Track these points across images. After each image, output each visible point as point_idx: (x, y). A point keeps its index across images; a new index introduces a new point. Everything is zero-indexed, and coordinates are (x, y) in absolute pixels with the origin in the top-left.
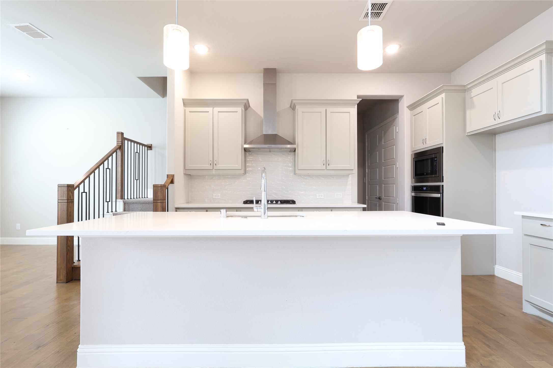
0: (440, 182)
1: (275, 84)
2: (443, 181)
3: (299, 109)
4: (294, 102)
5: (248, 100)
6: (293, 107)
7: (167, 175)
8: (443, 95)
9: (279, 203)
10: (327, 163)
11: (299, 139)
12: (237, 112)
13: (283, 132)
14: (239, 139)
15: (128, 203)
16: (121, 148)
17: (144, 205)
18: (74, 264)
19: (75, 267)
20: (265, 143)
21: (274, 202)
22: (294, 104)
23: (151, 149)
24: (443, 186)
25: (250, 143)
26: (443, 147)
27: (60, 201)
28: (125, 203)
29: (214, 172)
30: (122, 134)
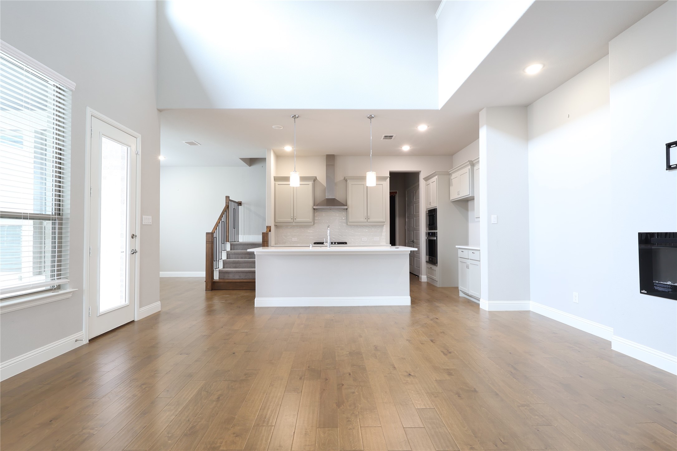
0: (436, 230)
1: (334, 165)
2: (437, 230)
3: (350, 183)
4: (346, 178)
5: (316, 177)
6: (346, 180)
7: (267, 226)
8: (436, 177)
9: (337, 243)
10: (367, 218)
11: (349, 203)
12: (309, 184)
13: (339, 197)
14: (311, 203)
15: (233, 245)
16: (227, 207)
17: (244, 246)
18: (214, 280)
19: (214, 282)
20: (327, 205)
21: (333, 243)
22: (346, 179)
23: (241, 205)
24: (437, 232)
25: (317, 206)
26: (437, 209)
27: (207, 242)
28: (231, 245)
29: (294, 224)
30: (229, 197)
